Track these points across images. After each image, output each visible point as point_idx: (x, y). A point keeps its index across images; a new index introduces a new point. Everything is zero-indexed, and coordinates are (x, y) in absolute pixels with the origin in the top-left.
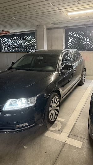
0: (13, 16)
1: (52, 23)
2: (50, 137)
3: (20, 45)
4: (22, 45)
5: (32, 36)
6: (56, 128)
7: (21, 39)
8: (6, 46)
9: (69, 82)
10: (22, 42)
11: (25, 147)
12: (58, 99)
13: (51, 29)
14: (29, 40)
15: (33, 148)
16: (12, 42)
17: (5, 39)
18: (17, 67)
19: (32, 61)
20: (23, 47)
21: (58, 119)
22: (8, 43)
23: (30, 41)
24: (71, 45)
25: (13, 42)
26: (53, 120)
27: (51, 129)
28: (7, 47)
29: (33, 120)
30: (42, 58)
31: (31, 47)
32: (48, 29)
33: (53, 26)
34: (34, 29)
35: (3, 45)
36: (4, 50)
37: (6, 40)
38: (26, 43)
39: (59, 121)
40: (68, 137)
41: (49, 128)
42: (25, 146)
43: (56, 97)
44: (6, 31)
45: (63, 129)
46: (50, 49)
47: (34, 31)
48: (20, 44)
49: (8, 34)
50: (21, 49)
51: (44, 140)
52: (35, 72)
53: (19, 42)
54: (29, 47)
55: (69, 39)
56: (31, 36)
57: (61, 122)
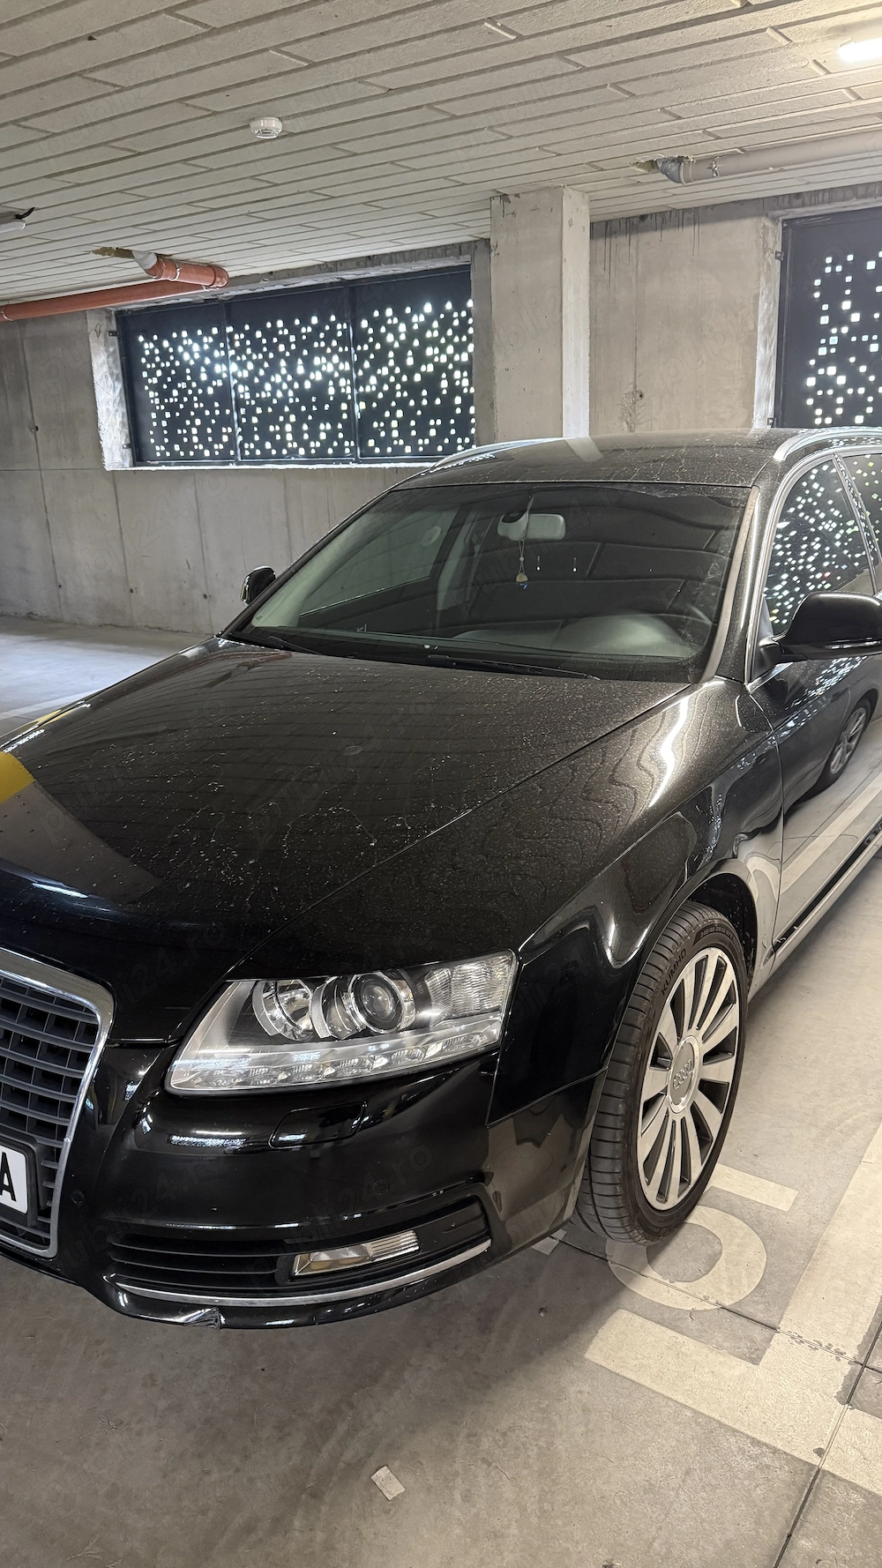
0: (266, 107)
1: (652, 165)
2: (646, 1381)
3: (323, 398)
4: (340, 397)
5: (438, 308)
6: (704, 1285)
7: (331, 335)
8: (189, 405)
9: (825, 781)
10: (346, 367)
11: (388, 1482)
12: (730, 975)
13: (638, 223)
14: (406, 346)
15: (467, 1497)
16: (242, 365)
17: (180, 339)
18: (304, 620)
19: (441, 560)
20: (350, 411)
21: (724, 1178)
22: (212, 376)
23: (420, 358)
24: (840, 391)
25: (258, 364)
26: (673, 1199)
27: (653, 1286)
28: (199, 413)
29: (475, 1209)
30: (553, 527)
31: (431, 412)
32: (602, 229)
33: (658, 194)
34: (463, 237)
35: (164, 394)
36: (169, 447)
37: (191, 348)
38: (385, 371)
39: (732, 1206)
40: (849, 1397)
41: (631, 1279)
42: (383, 1473)
43: (714, 955)
44: (187, 266)
45: (783, 1301)
46: (618, 431)
47: (458, 248)
48: (319, 389)
49: (206, 289)
50: (332, 435)
51: (585, 1410)
52: (489, 678)
53: (309, 367)
54: (409, 414)
55: (824, 320)
56: (428, 308)
57: (758, 1220)
